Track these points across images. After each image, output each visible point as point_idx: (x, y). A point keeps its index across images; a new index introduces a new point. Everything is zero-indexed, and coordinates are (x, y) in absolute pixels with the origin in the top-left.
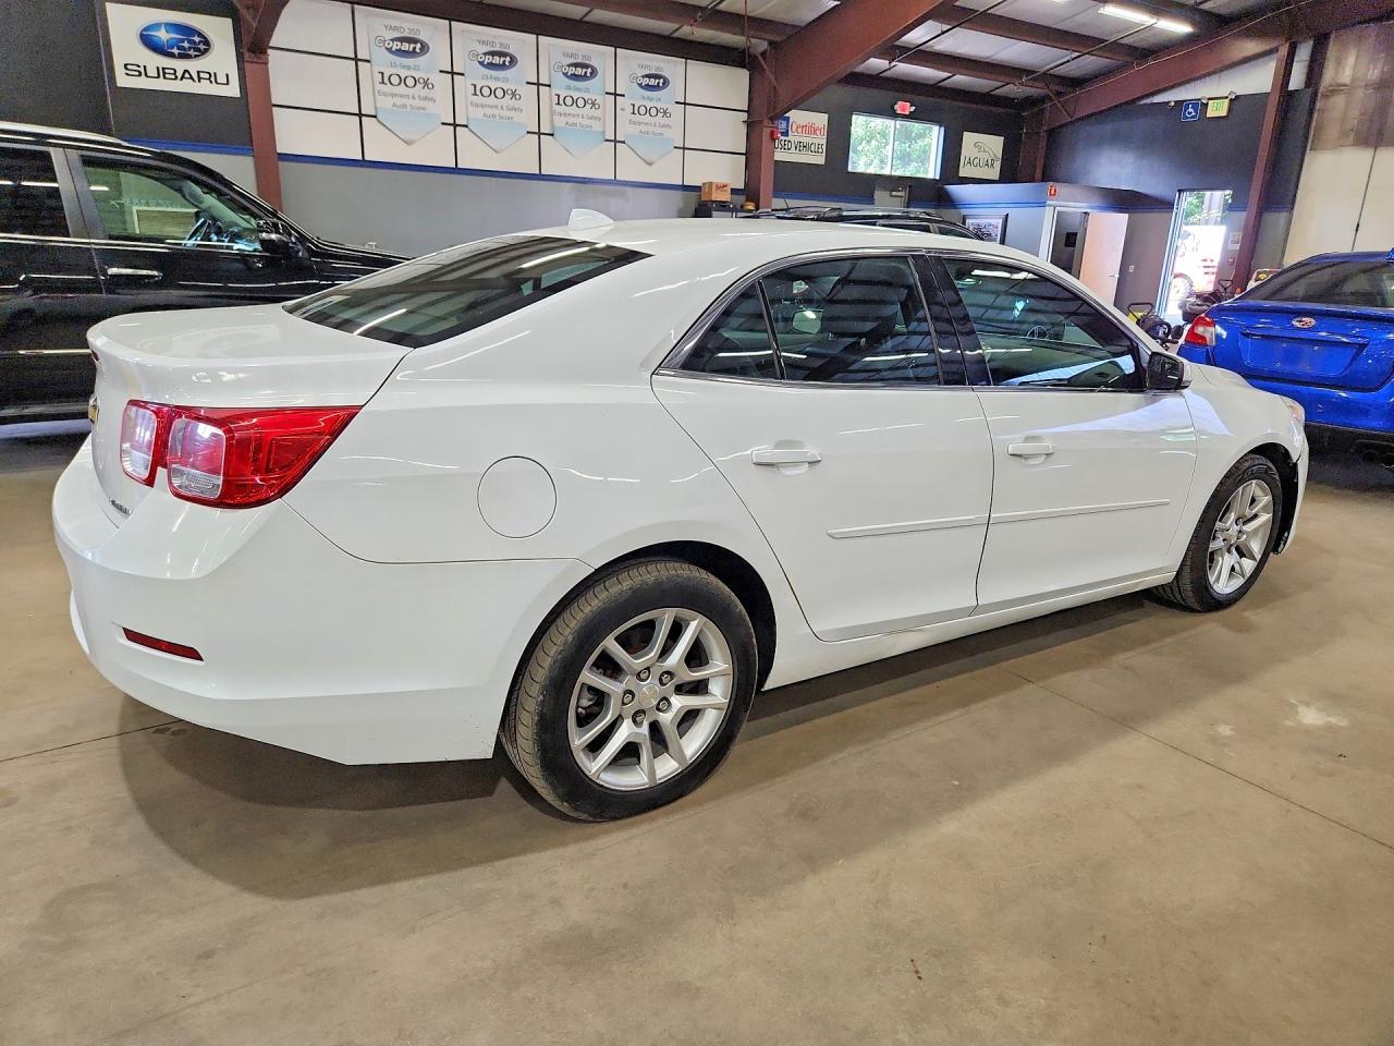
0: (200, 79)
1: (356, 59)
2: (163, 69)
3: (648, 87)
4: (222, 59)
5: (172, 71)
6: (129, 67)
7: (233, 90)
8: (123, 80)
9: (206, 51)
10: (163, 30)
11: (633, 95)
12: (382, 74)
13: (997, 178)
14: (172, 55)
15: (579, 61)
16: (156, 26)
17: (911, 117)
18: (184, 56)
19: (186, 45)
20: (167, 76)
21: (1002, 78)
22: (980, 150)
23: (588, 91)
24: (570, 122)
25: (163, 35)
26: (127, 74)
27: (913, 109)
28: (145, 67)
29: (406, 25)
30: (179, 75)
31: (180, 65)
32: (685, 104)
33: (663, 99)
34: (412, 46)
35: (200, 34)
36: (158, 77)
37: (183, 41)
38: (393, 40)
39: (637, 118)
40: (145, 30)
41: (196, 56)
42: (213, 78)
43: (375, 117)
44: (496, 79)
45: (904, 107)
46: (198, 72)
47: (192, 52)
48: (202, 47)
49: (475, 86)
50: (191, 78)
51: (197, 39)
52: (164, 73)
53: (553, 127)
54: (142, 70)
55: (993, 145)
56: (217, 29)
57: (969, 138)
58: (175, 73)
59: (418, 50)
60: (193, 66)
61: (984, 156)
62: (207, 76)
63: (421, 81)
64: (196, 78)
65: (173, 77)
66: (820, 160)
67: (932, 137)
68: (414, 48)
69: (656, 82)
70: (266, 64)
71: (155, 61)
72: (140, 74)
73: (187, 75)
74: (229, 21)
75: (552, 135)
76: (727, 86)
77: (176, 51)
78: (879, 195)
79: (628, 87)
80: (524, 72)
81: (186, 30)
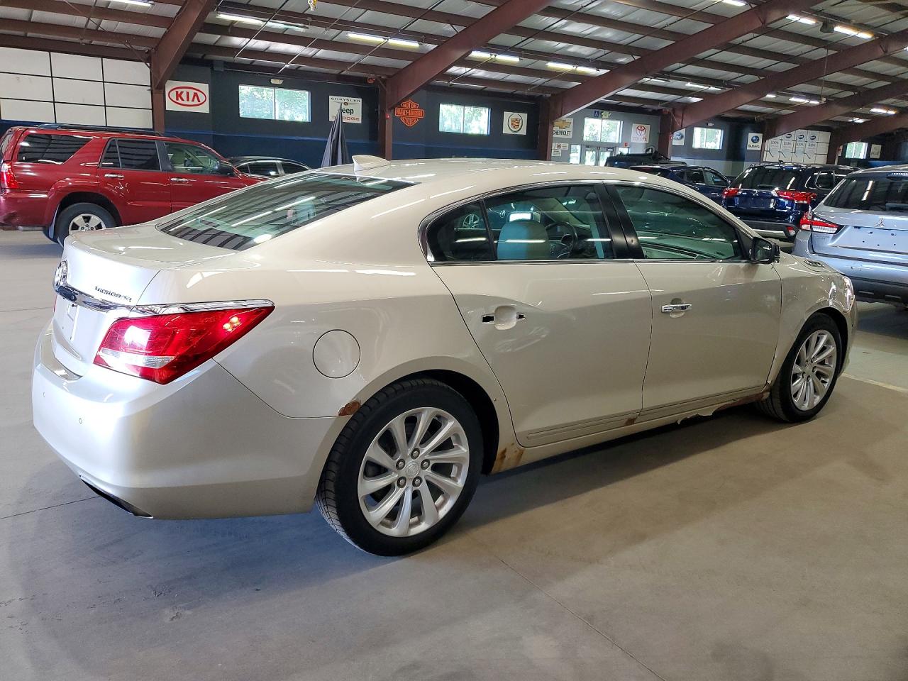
4: (760, 143)
6: (750, 145)
7: (760, 149)
8: (748, 148)
14: (755, 142)
16: (754, 137)
17: (861, 141)
19: (756, 140)
20: (753, 146)
22: (877, 148)
23: (802, 141)
27: (861, 138)
32: (818, 142)
33: (814, 142)
40: (752, 138)
41: (757, 142)
42: (758, 146)
48: (758, 140)
53: (795, 151)
55: (879, 147)
56: (760, 135)
57: (873, 146)
61: (877, 151)
64: (756, 147)
67: (864, 146)
69: (813, 138)
71: (753, 144)
74: (762, 134)
76: (824, 137)
78: (852, 163)
79: (808, 139)
80: (792, 138)
81: (757, 137)
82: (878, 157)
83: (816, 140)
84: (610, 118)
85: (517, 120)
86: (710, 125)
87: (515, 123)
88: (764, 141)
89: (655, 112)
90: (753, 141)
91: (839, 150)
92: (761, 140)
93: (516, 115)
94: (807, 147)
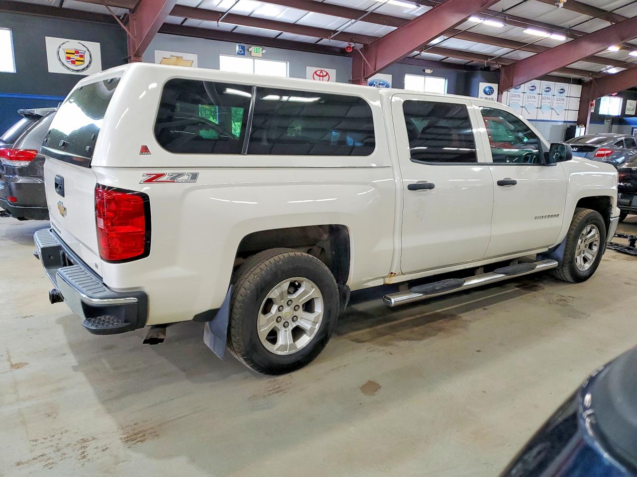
3: (561, 93)
4: (495, 95)
12: (512, 94)
14: (487, 94)
16: (486, 87)
17: (616, 96)
18: (490, 94)
19: (490, 91)
22: (631, 105)
23: (549, 95)
25: (487, 89)
31: (488, 97)
32: (567, 97)
33: (563, 96)
39: (558, 102)
42: (493, 99)
44: (532, 94)
48: (493, 92)
49: (528, 96)
50: (490, 100)
51: (492, 90)
53: (541, 106)
55: (634, 102)
56: (495, 86)
57: (629, 101)
61: (632, 107)
63: (519, 95)
67: (619, 101)
69: (562, 91)
74: (497, 85)
78: (605, 121)
79: (556, 93)
80: (537, 91)
81: (491, 88)
83: (566, 94)
84: (264, 57)
85: (77, 52)
86: (428, 71)
87: (75, 57)
88: (500, 92)
89: (342, 52)
90: (485, 92)
91: (592, 105)
92: (496, 92)
93: (73, 44)
94: (555, 102)
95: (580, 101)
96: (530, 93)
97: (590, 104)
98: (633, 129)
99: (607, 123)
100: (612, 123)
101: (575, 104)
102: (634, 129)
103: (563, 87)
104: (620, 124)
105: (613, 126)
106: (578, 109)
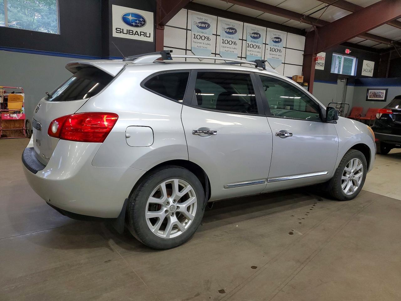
0: (141, 35)
1: (187, 29)
2: (129, 30)
3: (276, 42)
4: (149, 28)
5: (132, 32)
6: (117, 29)
7: (151, 40)
8: (115, 34)
9: (144, 24)
10: (130, 15)
11: (271, 44)
12: (195, 35)
13: (372, 76)
14: (132, 26)
15: (256, 32)
16: (128, 14)
17: (350, 55)
18: (137, 26)
19: (137, 22)
20: (130, 33)
21: (380, 41)
23: (257, 42)
24: (251, 53)
25: (130, 18)
26: (116, 32)
27: (350, 51)
28: (123, 29)
29: (204, 18)
30: (134, 33)
31: (135, 29)
32: (286, 48)
33: (280, 46)
34: (205, 25)
35: (143, 18)
36: (127, 34)
37: (136, 20)
38: (199, 23)
39: (272, 52)
40: (124, 15)
41: (141, 26)
42: (145, 34)
43: (191, 50)
44: (230, 38)
45: (348, 51)
46: (141, 32)
47: (139, 25)
48: (143, 23)
49: (223, 40)
50: (138, 34)
51: (141, 20)
52: (129, 32)
53: (246, 55)
54: (122, 30)
55: (372, 65)
56: (149, 16)
57: (365, 62)
58: (133, 32)
59: (206, 27)
60: (139, 30)
61: (369, 68)
62: (143, 34)
63: (207, 38)
64: (139, 34)
65: (132, 33)
66: (322, 68)
68: (206, 26)
69: (278, 40)
70: (163, 30)
71: (126, 27)
72: (121, 33)
73: (137, 33)
74: (152, 14)
75: (245, 58)
77: (134, 24)
78: (339, 81)
79: (269, 41)
80: (239, 35)
81: (138, 16)
82: (371, 75)
83: (283, 43)
88: (159, 25)
90: (127, 22)
92: (150, 23)
94: (268, 52)
95: (305, 56)
96: (226, 37)
97: (313, 58)
98: (368, 90)
99: (341, 84)
100: (347, 84)
101: (298, 58)
102: (370, 91)
103: (279, 35)
104: (355, 85)
105: (348, 86)
106: (302, 65)
